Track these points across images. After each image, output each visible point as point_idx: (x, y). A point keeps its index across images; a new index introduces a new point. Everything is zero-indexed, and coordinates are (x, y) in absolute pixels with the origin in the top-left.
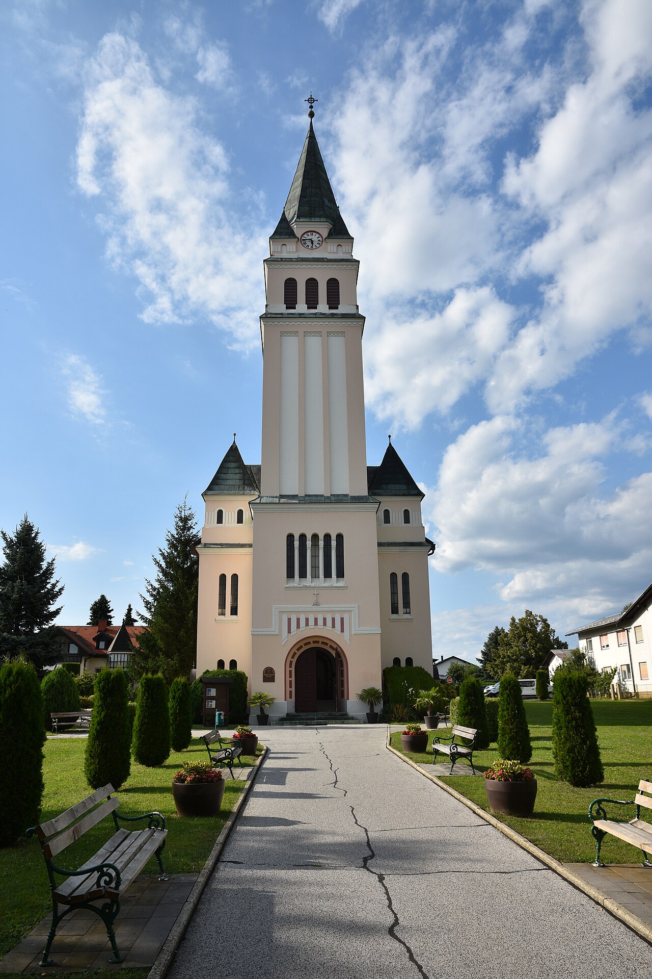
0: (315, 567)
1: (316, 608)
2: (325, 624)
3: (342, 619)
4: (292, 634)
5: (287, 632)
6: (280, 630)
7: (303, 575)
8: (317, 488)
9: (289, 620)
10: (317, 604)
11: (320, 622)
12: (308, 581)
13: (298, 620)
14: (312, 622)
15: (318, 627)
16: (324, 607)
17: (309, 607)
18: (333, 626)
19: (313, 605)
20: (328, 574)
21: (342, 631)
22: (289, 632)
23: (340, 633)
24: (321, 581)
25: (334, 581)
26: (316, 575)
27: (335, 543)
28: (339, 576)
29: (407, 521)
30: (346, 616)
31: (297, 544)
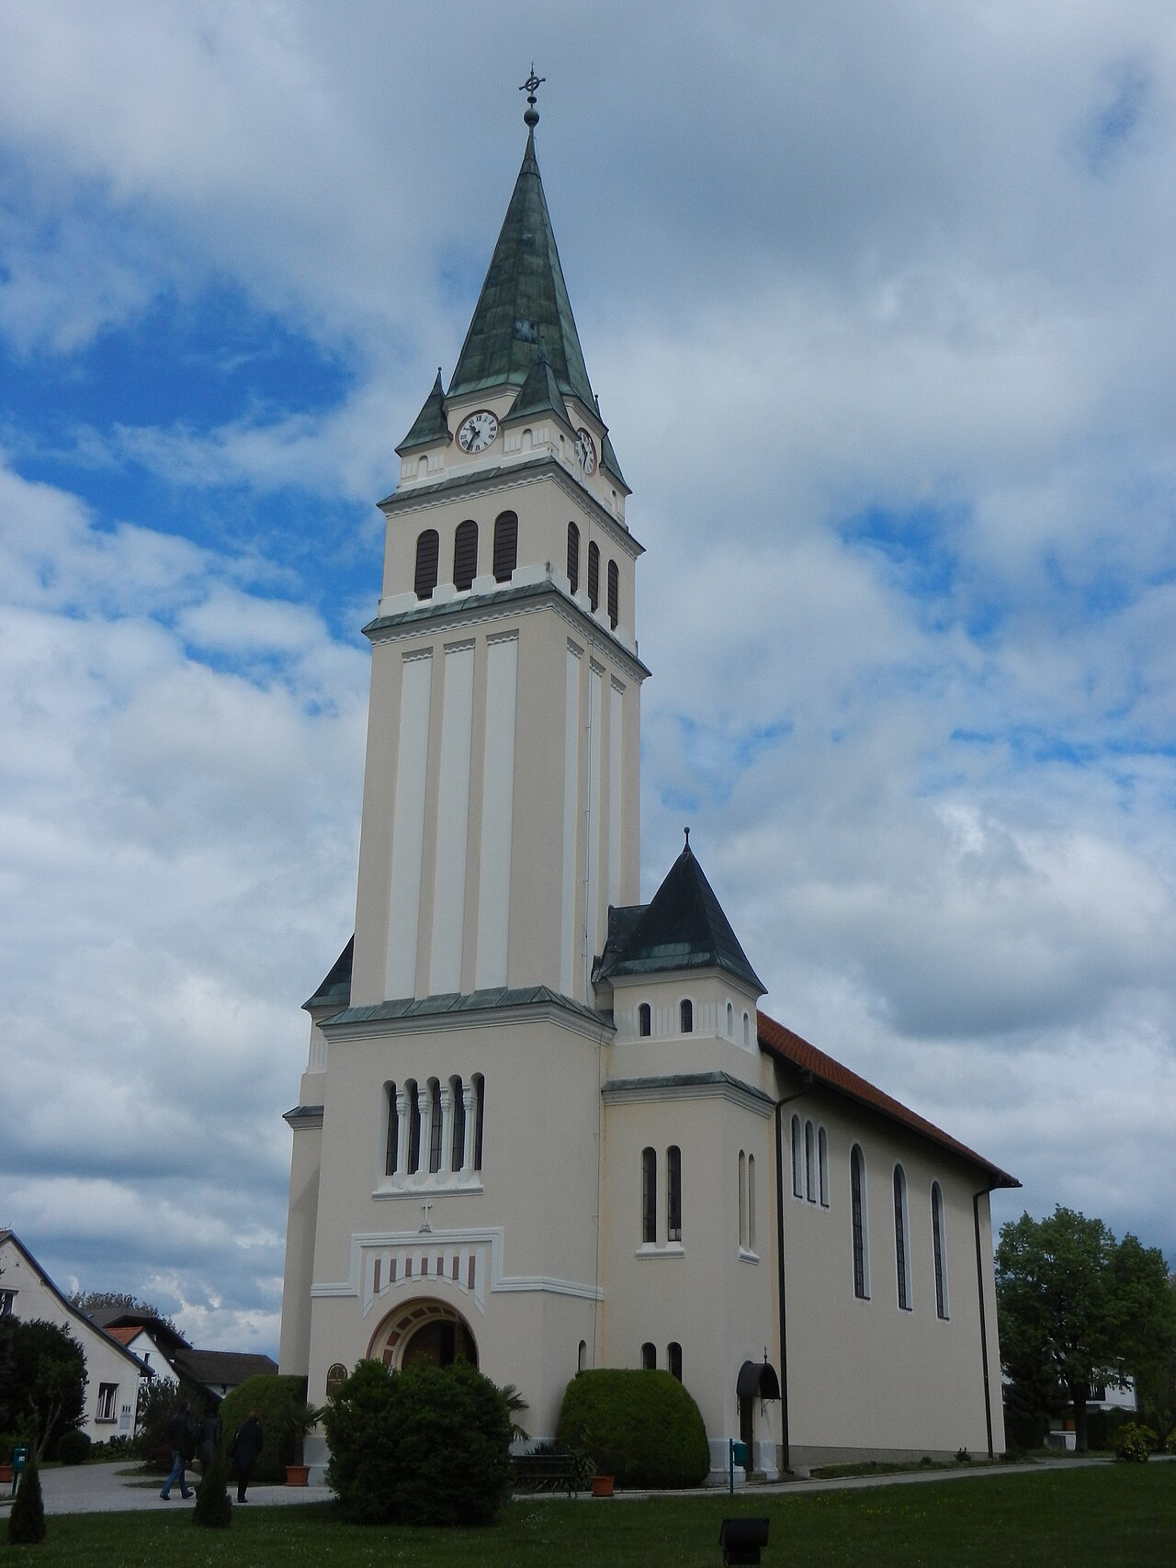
0: (435, 1149)
1: (425, 1238)
2: (440, 1272)
3: (472, 1260)
4: (381, 1294)
5: (372, 1290)
6: (362, 1290)
7: (413, 1166)
8: (444, 982)
9: (378, 1263)
10: (426, 1230)
11: (432, 1268)
12: (419, 1180)
13: (394, 1262)
14: (417, 1268)
15: (430, 1277)
16: (439, 1233)
17: (411, 1234)
18: (456, 1277)
19: (421, 1232)
20: (457, 1164)
21: (471, 1286)
22: (377, 1290)
23: (466, 1291)
24: (444, 1179)
25: (467, 1179)
26: (435, 1166)
27: (468, 1097)
28: (478, 1166)
29: (687, 1026)
30: (480, 1253)
31: (402, 1103)
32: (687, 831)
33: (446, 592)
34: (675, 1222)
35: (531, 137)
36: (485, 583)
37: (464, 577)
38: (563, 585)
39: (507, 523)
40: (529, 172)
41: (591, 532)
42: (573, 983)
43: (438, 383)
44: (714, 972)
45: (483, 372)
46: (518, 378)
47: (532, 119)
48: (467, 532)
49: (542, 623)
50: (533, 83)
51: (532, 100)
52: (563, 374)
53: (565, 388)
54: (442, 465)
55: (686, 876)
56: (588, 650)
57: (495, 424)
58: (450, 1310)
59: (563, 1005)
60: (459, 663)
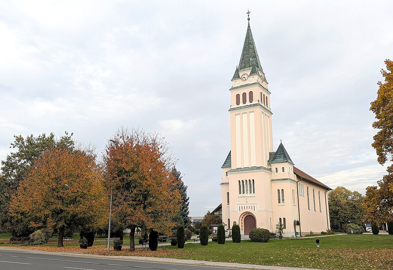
0: (247, 190)
1: (247, 203)
2: (249, 208)
6: (238, 211)
7: (244, 193)
8: (246, 165)
9: (240, 207)
11: (248, 207)
12: (245, 195)
13: (242, 207)
14: (246, 208)
16: (249, 203)
17: (244, 203)
18: (252, 209)
20: (251, 193)
21: (254, 210)
22: (240, 211)
24: (249, 195)
25: (252, 194)
26: (247, 193)
27: (252, 183)
28: (254, 193)
29: (283, 171)
30: (255, 206)
31: (241, 183)
32: (281, 140)
33: (241, 104)
34: (283, 200)
35: (249, 23)
36: (248, 103)
37: (244, 102)
38: (260, 103)
39: (251, 93)
40: (249, 29)
41: (264, 92)
42: (265, 165)
43: (237, 68)
44: (288, 163)
45: (245, 67)
46: (251, 68)
47: (249, 19)
48: (244, 94)
49: (258, 110)
50: (248, 13)
51: (249, 16)
52: (258, 67)
53: (258, 69)
54: (239, 83)
55: (281, 147)
56: (264, 112)
57: (247, 76)
58: (251, 213)
59: (265, 168)
60: (245, 116)
